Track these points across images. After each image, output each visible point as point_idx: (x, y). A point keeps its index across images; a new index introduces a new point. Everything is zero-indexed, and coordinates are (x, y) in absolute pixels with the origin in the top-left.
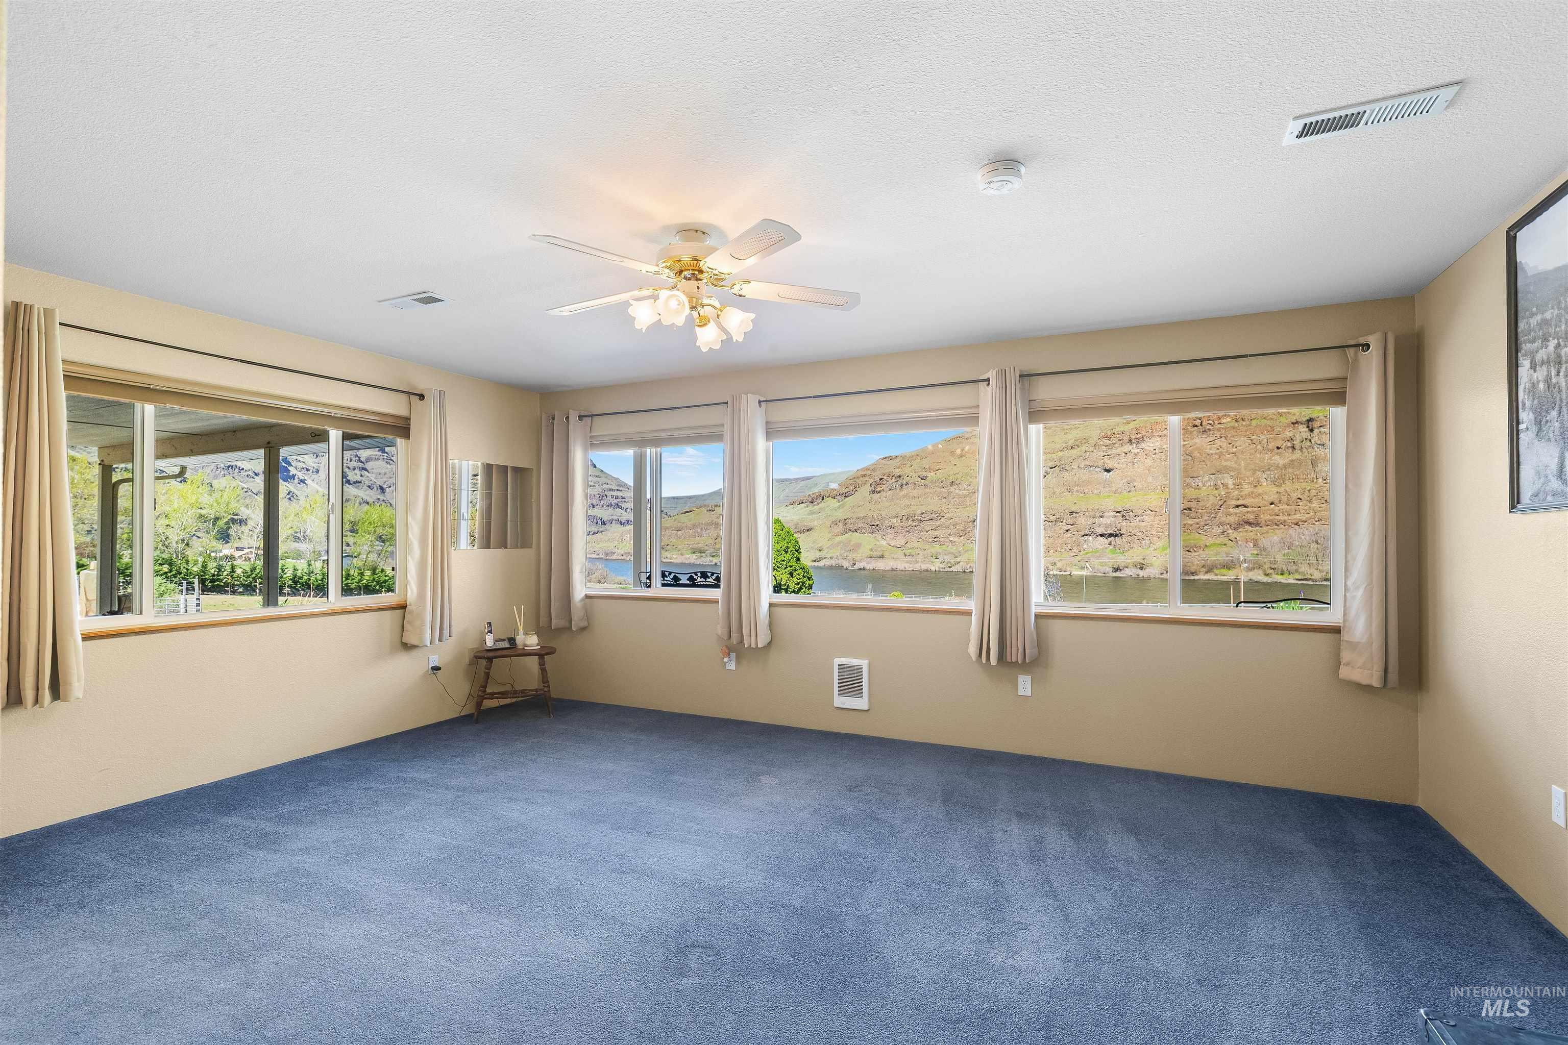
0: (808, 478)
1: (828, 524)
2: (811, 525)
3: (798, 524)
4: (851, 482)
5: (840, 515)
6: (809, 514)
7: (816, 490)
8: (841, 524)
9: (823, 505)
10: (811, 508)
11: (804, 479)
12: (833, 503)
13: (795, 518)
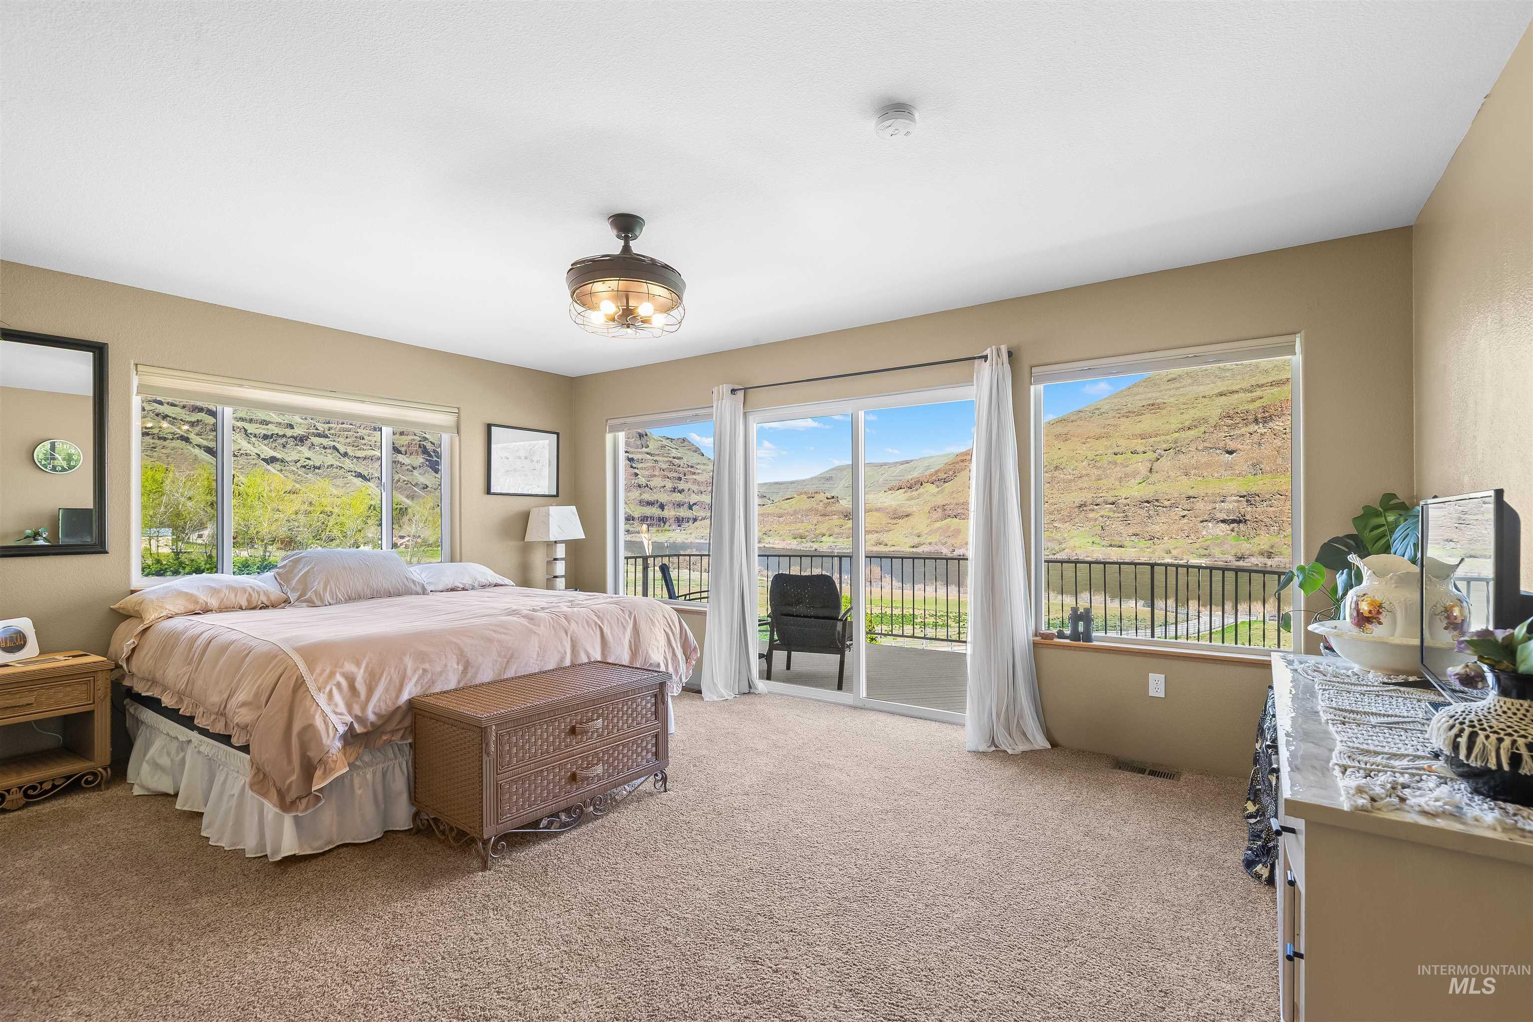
0: (907, 462)
1: (927, 509)
2: (909, 510)
3: (896, 510)
4: (950, 467)
5: (940, 500)
6: (908, 500)
7: (915, 474)
8: (940, 510)
9: (921, 490)
10: (909, 494)
11: (902, 463)
12: (932, 489)
13: (894, 504)
